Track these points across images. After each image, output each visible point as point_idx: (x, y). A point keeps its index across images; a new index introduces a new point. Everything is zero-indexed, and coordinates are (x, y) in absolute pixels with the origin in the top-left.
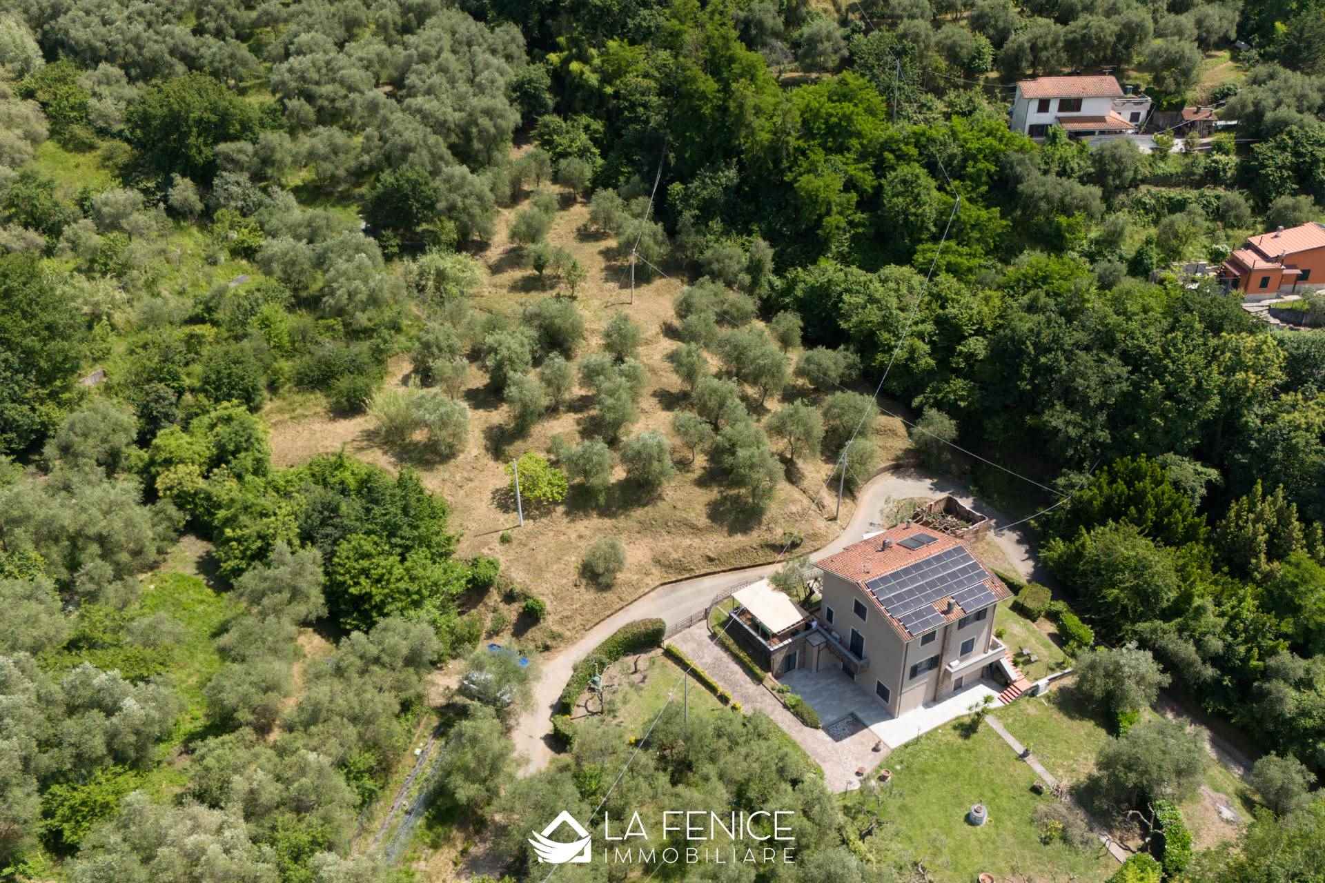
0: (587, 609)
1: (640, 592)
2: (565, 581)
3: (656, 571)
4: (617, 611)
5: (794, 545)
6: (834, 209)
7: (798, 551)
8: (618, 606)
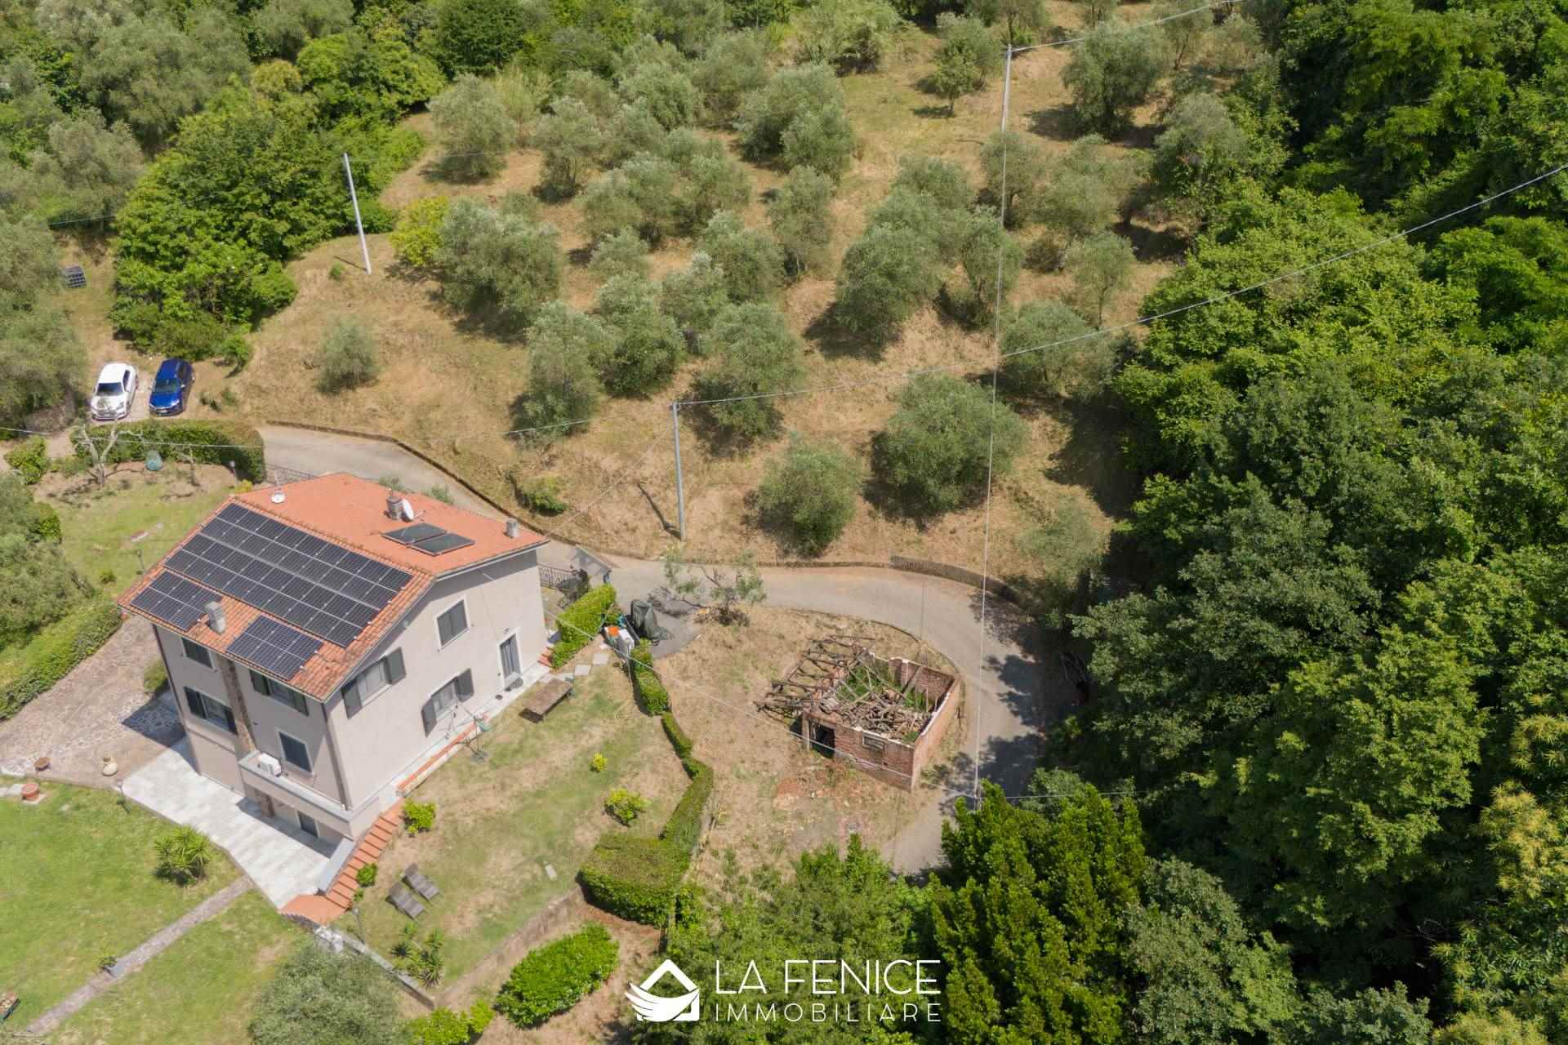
0: (291, 397)
1: (359, 428)
2: (300, 348)
3: (407, 418)
4: (315, 428)
5: (549, 511)
6: (1441, 95)
7: (543, 521)
8: (319, 423)
